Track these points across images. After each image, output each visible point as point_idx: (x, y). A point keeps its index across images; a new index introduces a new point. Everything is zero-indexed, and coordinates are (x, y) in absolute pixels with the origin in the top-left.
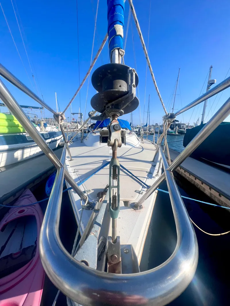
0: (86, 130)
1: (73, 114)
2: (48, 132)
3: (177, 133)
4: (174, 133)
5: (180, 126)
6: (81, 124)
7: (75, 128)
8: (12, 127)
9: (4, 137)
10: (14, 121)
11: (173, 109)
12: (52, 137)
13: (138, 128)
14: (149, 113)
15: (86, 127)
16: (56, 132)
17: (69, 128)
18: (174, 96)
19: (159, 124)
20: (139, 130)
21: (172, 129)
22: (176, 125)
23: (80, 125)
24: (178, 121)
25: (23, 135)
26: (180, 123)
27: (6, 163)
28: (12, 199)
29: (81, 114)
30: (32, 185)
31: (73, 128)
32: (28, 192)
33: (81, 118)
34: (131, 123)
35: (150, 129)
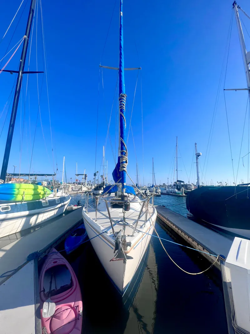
0: (90, 192)
1: (78, 175)
2: (59, 197)
3: (184, 195)
4: (181, 195)
5: (187, 187)
6: (85, 185)
7: (78, 190)
8: (35, 195)
9: (28, 203)
10: (38, 190)
11: (177, 170)
12: (62, 202)
13: (144, 189)
14: (154, 174)
15: (90, 188)
16: (65, 197)
17: (72, 190)
18: (176, 158)
19: (167, 184)
20: (146, 192)
21: (179, 189)
22: (183, 186)
23: (84, 187)
24: (183, 182)
25: (40, 201)
26: (185, 183)
27: (22, 228)
28: (44, 254)
29: (86, 175)
30: (55, 245)
31: (77, 190)
32: (55, 250)
33: (85, 179)
34: (137, 184)
35: (157, 190)
